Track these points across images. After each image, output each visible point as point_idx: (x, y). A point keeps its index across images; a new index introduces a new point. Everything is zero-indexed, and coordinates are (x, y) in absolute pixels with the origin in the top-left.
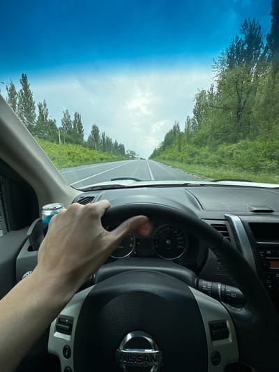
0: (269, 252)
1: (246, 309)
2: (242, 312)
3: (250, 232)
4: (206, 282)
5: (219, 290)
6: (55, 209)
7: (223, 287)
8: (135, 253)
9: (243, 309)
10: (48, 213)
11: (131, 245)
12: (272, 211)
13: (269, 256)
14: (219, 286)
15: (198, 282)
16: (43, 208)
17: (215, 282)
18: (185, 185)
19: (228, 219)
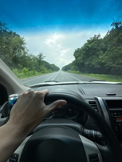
0: (115, 114)
1: (107, 146)
2: (105, 148)
3: (106, 104)
4: (87, 130)
5: (93, 134)
6: (15, 97)
7: (95, 132)
8: (54, 116)
9: (106, 146)
10: (12, 99)
11: (53, 112)
12: (115, 94)
13: (115, 115)
14: (93, 132)
15: (83, 130)
16: (10, 96)
17: (91, 130)
18: (77, 84)
19: (96, 99)
